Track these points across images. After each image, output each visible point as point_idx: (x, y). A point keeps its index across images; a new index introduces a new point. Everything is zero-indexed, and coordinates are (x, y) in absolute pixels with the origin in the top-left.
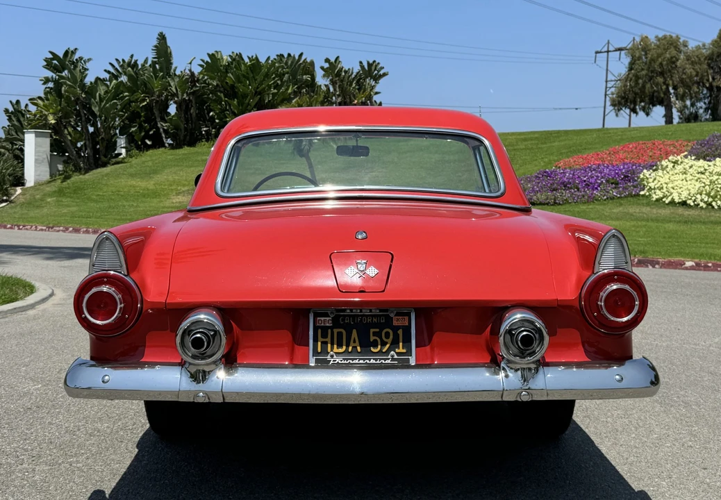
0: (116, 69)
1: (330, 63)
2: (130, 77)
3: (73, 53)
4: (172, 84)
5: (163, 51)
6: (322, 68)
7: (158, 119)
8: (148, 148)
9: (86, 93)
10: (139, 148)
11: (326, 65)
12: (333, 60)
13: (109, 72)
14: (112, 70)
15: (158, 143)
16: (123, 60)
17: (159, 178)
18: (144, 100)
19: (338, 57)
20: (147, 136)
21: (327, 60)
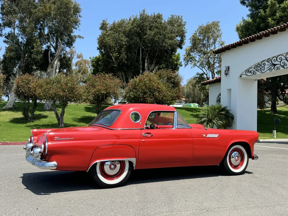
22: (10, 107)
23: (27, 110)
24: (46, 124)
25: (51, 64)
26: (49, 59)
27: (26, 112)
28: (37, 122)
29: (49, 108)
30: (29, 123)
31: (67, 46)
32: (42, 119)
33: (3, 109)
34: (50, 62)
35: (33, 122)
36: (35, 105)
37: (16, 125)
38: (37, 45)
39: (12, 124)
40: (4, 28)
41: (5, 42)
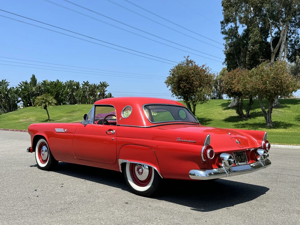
0: (22, 84)
1: (85, 83)
2: (24, 87)
3: (5, 81)
4: (34, 89)
5: (34, 79)
6: (82, 84)
7: (31, 98)
8: (28, 106)
9: (7, 91)
10: (25, 106)
11: (84, 83)
12: (86, 82)
13: (19, 85)
14: (20, 85)
15: (31, 105)
16: (24, 82)
17: (21, 115)
18: (26, 93)
19: (88, 81)
20: (28, 103)
21: (84, 82)
22: (234, 105)
23: (241, 108)
24: (258, 122)
25: (273, 52)
26: (272, 47)
27: (240, 110)
28: (250, 121)
29: (275, 104)
30: (240, 122)
31: (298, 27)
32: (259, 118)
33: (228, 108)
34: (272, 51)
35: (246, 120)
36: (250, 103)
37: (227, 124)
38: (253, 35)
39: (224, 123)
40: (227, 25)
41: (225, 38)
